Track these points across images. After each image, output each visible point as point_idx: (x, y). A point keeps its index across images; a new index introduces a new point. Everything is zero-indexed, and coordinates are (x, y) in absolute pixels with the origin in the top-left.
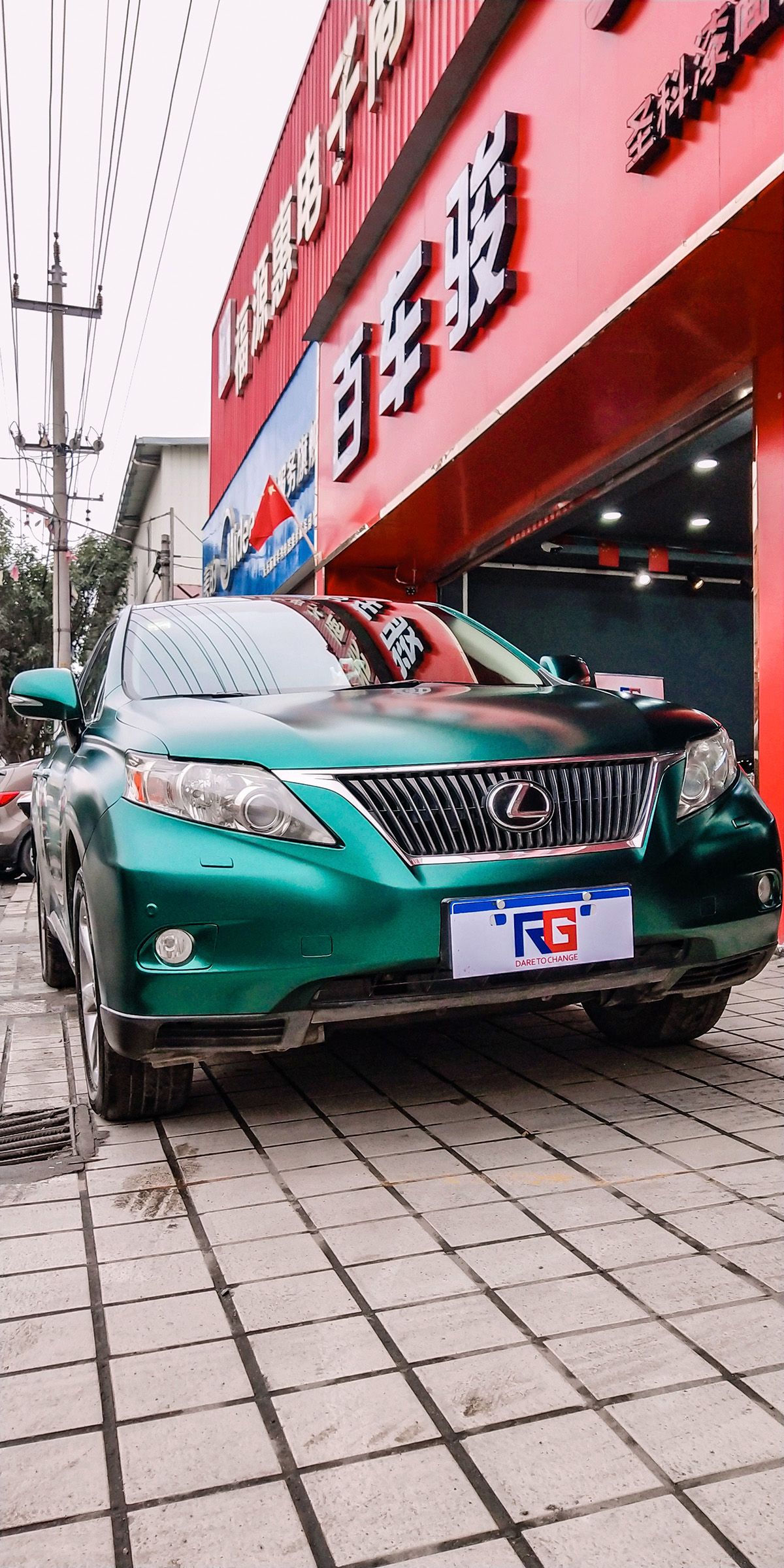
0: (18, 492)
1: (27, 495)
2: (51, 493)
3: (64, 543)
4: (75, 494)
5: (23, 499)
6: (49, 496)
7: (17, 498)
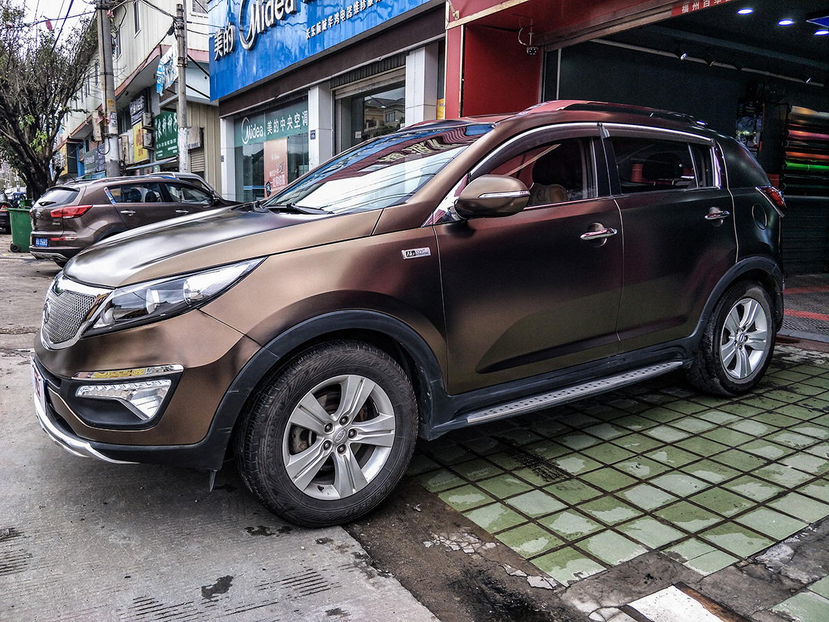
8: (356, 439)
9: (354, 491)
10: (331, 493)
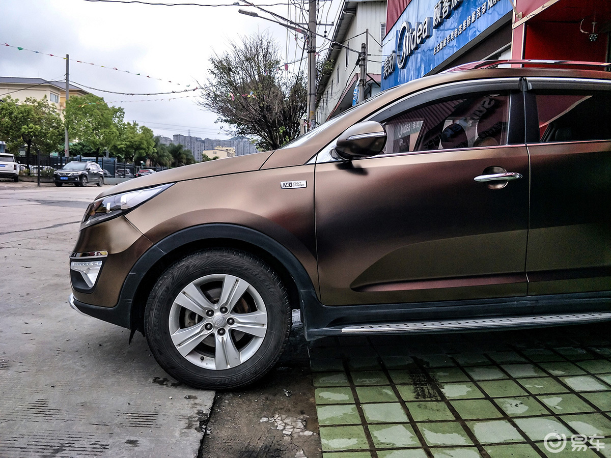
8: (233, 326)
9: (229, 367)
10: (209, 364)
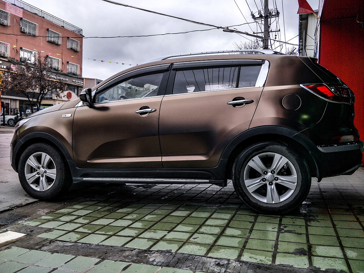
0: (254, 33)
1: (257, 33)
2: (263, 31)
3: (267, 46)
4: (271, 30)
5: (256, 35)
6: (263, 33)
7: (254, 34)
